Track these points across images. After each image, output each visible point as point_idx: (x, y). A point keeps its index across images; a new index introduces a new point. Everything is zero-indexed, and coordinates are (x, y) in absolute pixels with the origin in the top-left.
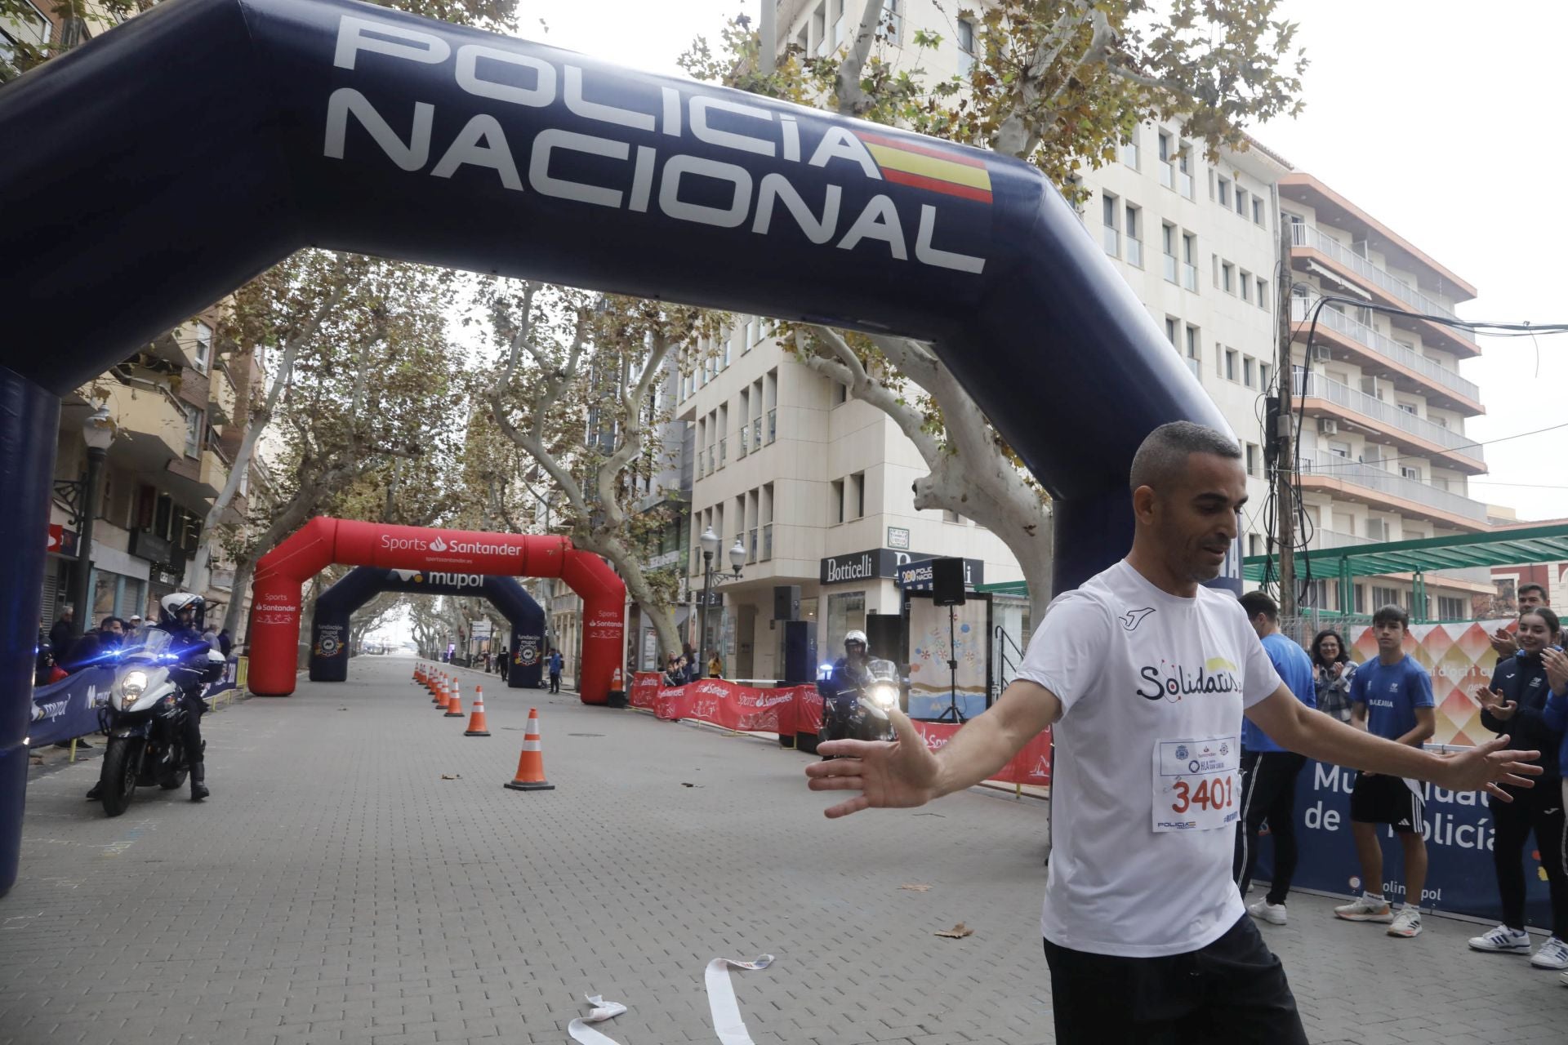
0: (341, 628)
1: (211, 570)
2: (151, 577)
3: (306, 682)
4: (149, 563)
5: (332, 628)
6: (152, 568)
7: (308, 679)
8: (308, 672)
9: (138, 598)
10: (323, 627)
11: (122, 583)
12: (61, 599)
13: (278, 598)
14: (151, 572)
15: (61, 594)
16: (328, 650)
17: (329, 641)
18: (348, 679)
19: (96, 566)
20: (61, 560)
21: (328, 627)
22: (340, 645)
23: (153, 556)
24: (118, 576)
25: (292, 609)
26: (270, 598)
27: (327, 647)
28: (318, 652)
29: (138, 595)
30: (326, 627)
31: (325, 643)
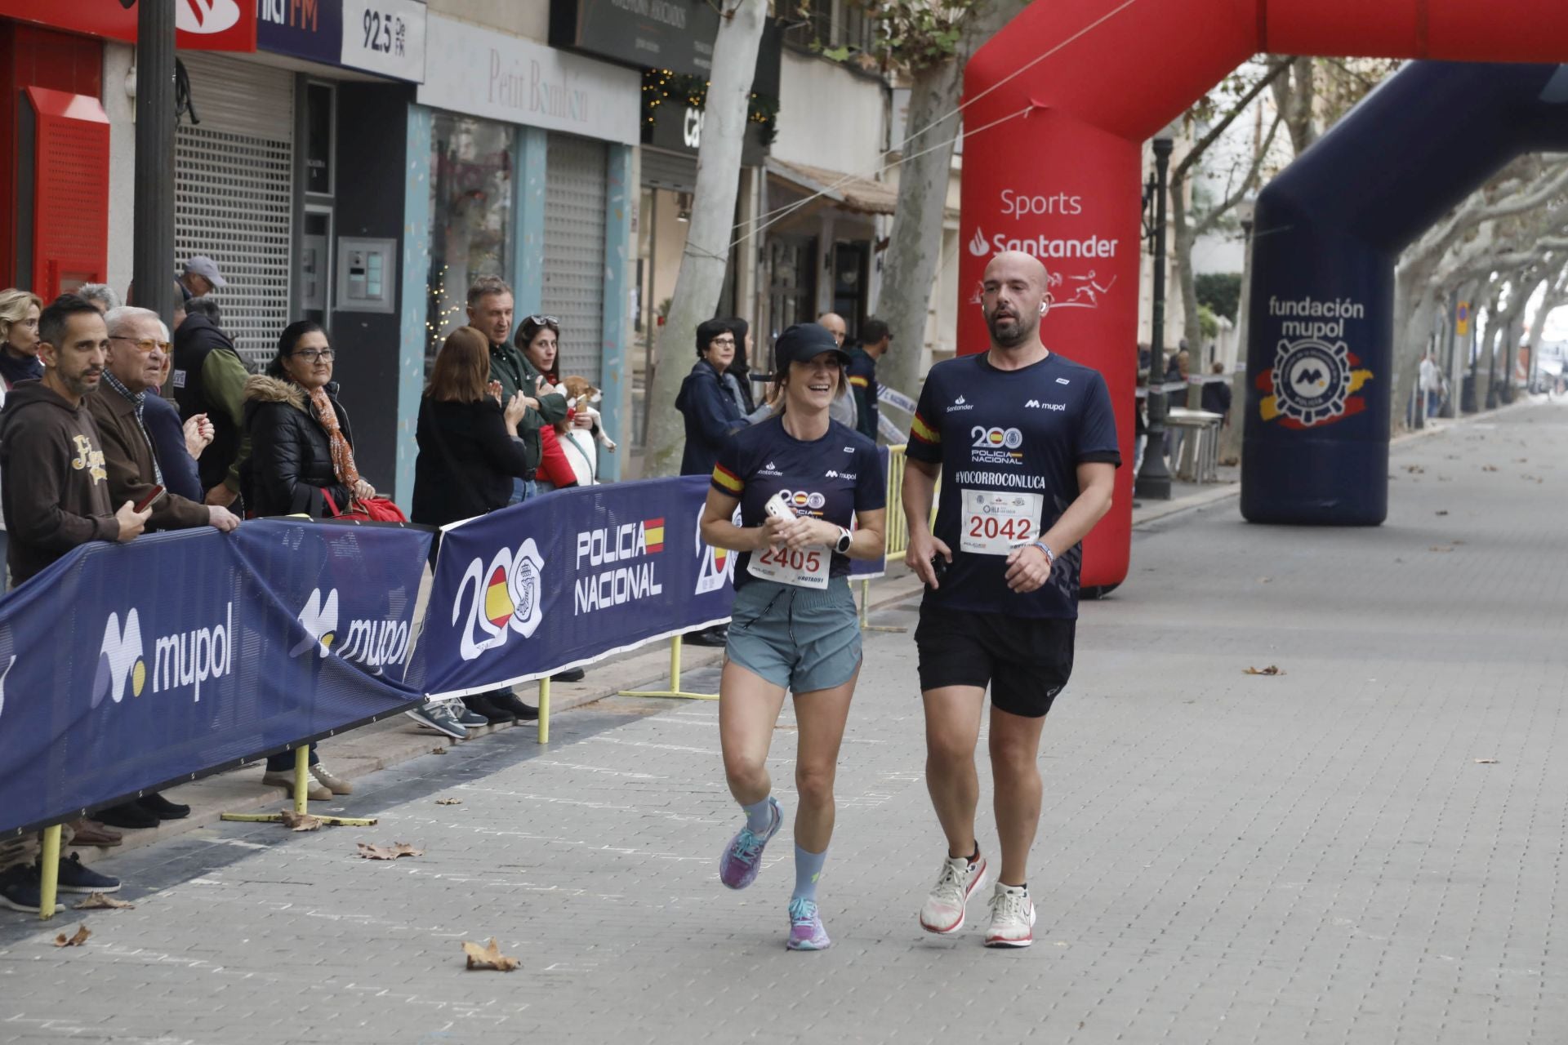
0: (1356, 310)
1: (888, 91)
2: (647, 134)
3: (1228, 526)
4: (635, 78)
5: (1320, 309)
6: (646, 98)
7: (1236, 514)
8: (1237, 488)
9: (604, 213)
10: (1286, 308)
11: (535, 156)
12: (316, 224)
13: (1048, 205)
14: (646, 112)
15: (310, 208)
16: (1308, 400)
17: (1312, 364)
18: (1396, 512)
19: (423, 97)
20: (300, 76)
21: (1306, 307)
22: (1354, 381)
23: (646, 48)
24: (519, 131)
25: (1103, 248)
26: (1017, 207)
27: (1304, 389)
28: (1271, 408)
29: (605, 200)
30: (1297, 309)
31: (1296, 373)
